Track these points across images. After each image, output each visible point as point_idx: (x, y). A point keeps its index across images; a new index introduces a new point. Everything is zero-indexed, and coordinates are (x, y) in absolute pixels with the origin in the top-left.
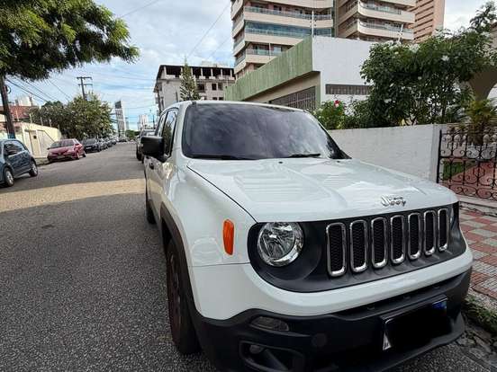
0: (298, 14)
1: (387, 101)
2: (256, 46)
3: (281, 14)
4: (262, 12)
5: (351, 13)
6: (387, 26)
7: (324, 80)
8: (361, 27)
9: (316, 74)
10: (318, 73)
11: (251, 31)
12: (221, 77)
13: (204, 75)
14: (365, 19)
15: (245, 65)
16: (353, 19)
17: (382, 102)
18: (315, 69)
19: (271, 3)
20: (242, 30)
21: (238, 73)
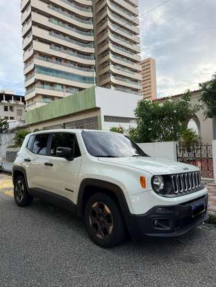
0: (72, 65)
1: (150, 129)
2: (43, 82)
3: (61, 64)
4: (47, 61)
5: (106, 70)
6: (128, 80)
7: (103, 113)
8: (112, 79)
9: (98, 109)
10: (99, 108)
11: (39, 73)
12: (12, 102)
13: (6, 100)
14: (115, 75)
15: (34, 95)
16: (108, 73)
17: (147, 130)
18: (97, 106)
19: (54, 56)
20: (33, 70)
21: (28, 100)
